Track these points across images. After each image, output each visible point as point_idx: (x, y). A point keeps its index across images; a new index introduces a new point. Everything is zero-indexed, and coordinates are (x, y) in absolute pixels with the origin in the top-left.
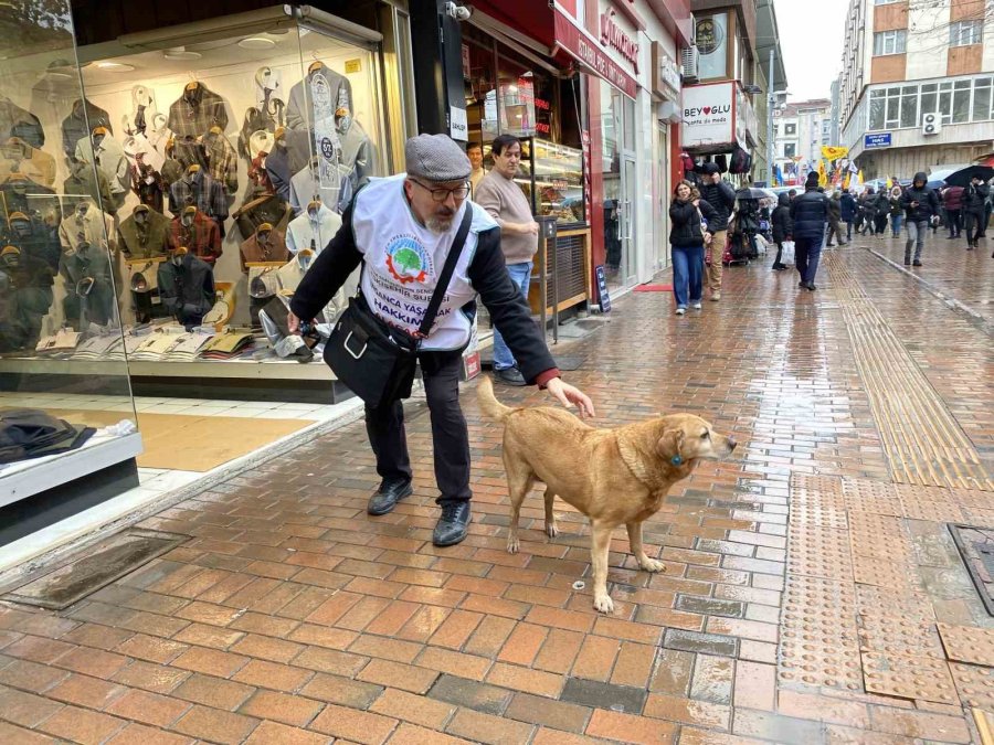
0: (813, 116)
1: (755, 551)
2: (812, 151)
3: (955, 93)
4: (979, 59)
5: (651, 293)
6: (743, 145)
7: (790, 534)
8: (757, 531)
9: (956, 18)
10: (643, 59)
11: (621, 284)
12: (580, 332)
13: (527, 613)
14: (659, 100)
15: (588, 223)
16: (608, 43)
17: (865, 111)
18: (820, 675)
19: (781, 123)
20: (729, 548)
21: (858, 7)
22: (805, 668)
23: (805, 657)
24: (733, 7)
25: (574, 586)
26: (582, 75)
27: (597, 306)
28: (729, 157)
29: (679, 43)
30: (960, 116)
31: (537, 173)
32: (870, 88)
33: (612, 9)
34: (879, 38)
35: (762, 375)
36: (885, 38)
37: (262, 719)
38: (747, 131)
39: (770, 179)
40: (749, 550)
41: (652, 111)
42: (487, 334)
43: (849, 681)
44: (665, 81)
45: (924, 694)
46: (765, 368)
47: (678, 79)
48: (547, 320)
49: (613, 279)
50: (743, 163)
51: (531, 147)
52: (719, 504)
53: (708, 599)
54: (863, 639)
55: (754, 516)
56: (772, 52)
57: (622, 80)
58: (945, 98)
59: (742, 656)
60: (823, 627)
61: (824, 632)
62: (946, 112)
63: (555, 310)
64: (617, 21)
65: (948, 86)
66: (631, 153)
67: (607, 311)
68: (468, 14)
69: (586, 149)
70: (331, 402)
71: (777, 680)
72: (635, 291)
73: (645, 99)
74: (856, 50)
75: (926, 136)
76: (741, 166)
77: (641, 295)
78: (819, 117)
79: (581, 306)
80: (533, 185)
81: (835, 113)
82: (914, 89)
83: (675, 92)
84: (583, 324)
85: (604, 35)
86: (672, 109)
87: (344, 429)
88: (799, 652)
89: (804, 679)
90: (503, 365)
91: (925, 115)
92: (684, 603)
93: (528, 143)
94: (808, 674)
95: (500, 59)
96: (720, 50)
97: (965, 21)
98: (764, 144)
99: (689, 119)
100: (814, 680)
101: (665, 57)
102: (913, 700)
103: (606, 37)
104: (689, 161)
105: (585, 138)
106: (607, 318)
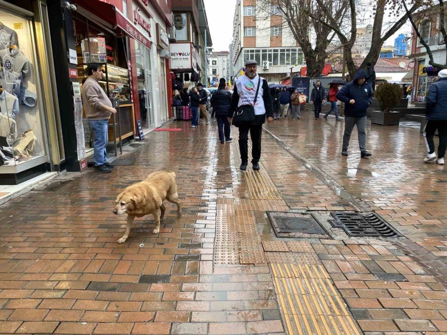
0: (223, 58)
1: (205, 226)
2: (223, 73)
3: (274, 54)
4: (281, 41)
5: (162, 132)
6: (195, 70)
7: (217, 219)
8: (206, 219)
9: (272, 25)
10: (153, 30)
11: (147, 128)
12: (132, 149)
13: (122, 257)
14: (160, 49)
15: (132, 101)
16: (137, 23)
17: (242, 58)
18: (227, 262)
19: (211, 60)
20: (197, 226)
21: (238, 15)
22: (222, 260)
23: (222, 257)
24: (189, 11)
25: (140, 246)
26: (127, 37)
27: (138, 137)
28: (190, 74)
29: (167, 25)
30: (275, 63)
31: (109, 79)
32: (244, 49)
33: (138, 8)
34: (246, 29)
35: (206, 164)
36: (248, 29)
37: (15, 309)
38: (197, 64)
39: (207, 84)
40: (203, 226)
41: (157, 53)
42: (89, 150)
43: (236, 262)
44: (162, 41)
45: (257, 262)
46: (207, 162)
47: (168, 40)
48: (117, 143)
49: (145, 125)
50: (196, 78)
51: (106, 67)
52: (192, 211)
53: (190, 243)
54: (240, 249)
55: (205, 214)
56: (205, 31)
57: (145, 41)
58: (270, 55)
59: (202, 259)
60: (228, 247)
61: (228, 248)
62: (270, 61)
63: (120, 139)
64: (140, 13)
65: (271, 51)
66: (149, 71)
67: (143, 139)
68: (76, 8)
69: (130, 69)
70: (15, 184)
71: (213, 265)
72: (154, 131)
73: (154, 48)
74: (238, 33)
75: (264, 70)
76: (195, 78)
77: (157, 133)
78: (225, 59)
79: (131, 138)
80: (107, 84)
81: (231, 57)
82: (258, 51)
83: (166, 45)
84: (133, 145)
85: (135, 19)
86: (166, 52)
87: (23, 196)
88: (220, 256)
89: (222, 263)
90: (99, 164)
91: (264, 62)
92: (181, 246)
93: (104, 66)
94: (223, 262)
95: (89, 27)
96: (185, 28)
97: (276, 26)
98: (204, 69)
99: (173, 57)
100: (225, 263)
101: (162, 30)
102: (254, 264)
103: (136, 21)
104: (174, 75)
105: (129, 64)
106: (143, 143)
